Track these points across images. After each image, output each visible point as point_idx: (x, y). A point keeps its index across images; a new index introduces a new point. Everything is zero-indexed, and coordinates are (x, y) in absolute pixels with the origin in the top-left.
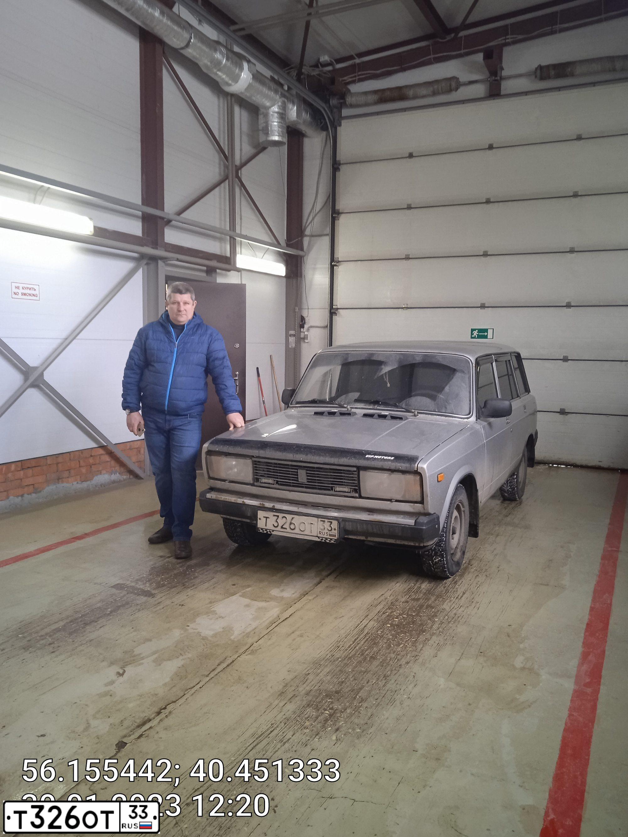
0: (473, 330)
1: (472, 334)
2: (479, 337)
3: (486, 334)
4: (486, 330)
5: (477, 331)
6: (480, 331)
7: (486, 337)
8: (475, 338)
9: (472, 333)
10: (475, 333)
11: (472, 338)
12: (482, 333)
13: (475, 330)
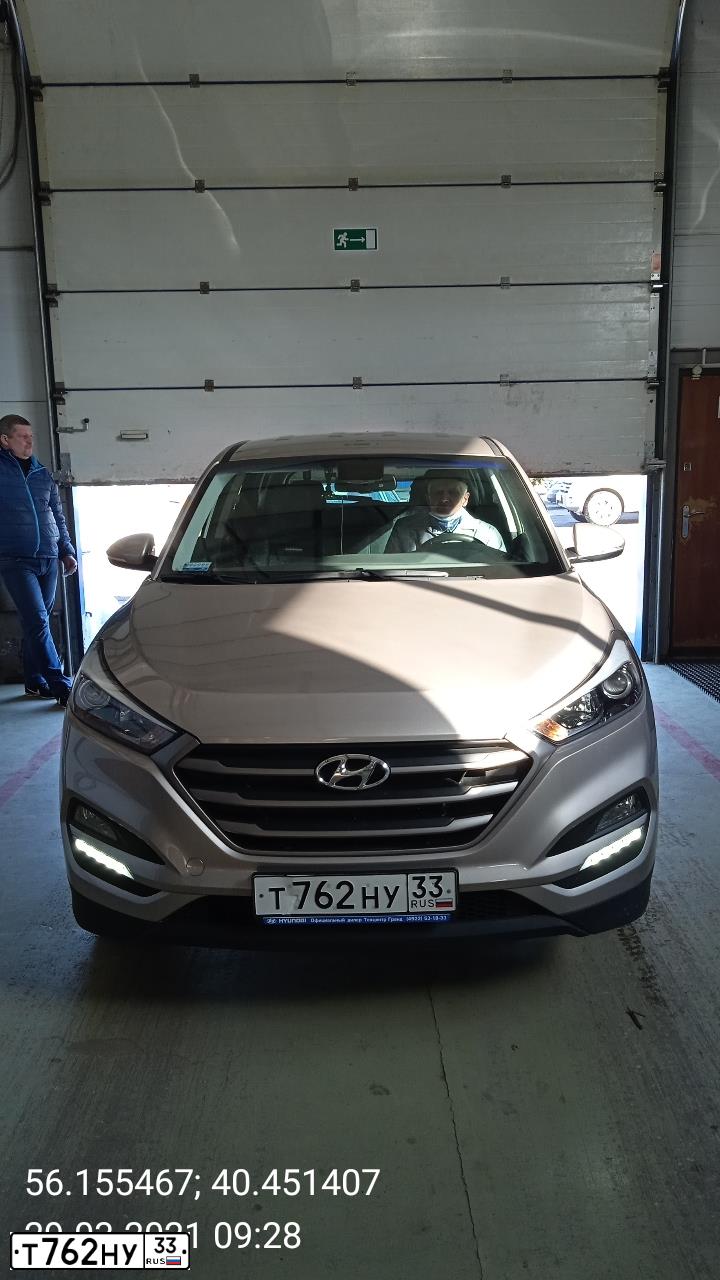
0: (338, 233)
1: (337, 241)
2: (351, 246)
3: (363, 240)
4: (362, 233)
5: (346, 234)
6: (352, 234)
7: (363, 246)
8: (342, 248)
9: (336, 237)
10: (343, 238)
11: (337, 248)
12: (355, 239)
13: (342, 232)
